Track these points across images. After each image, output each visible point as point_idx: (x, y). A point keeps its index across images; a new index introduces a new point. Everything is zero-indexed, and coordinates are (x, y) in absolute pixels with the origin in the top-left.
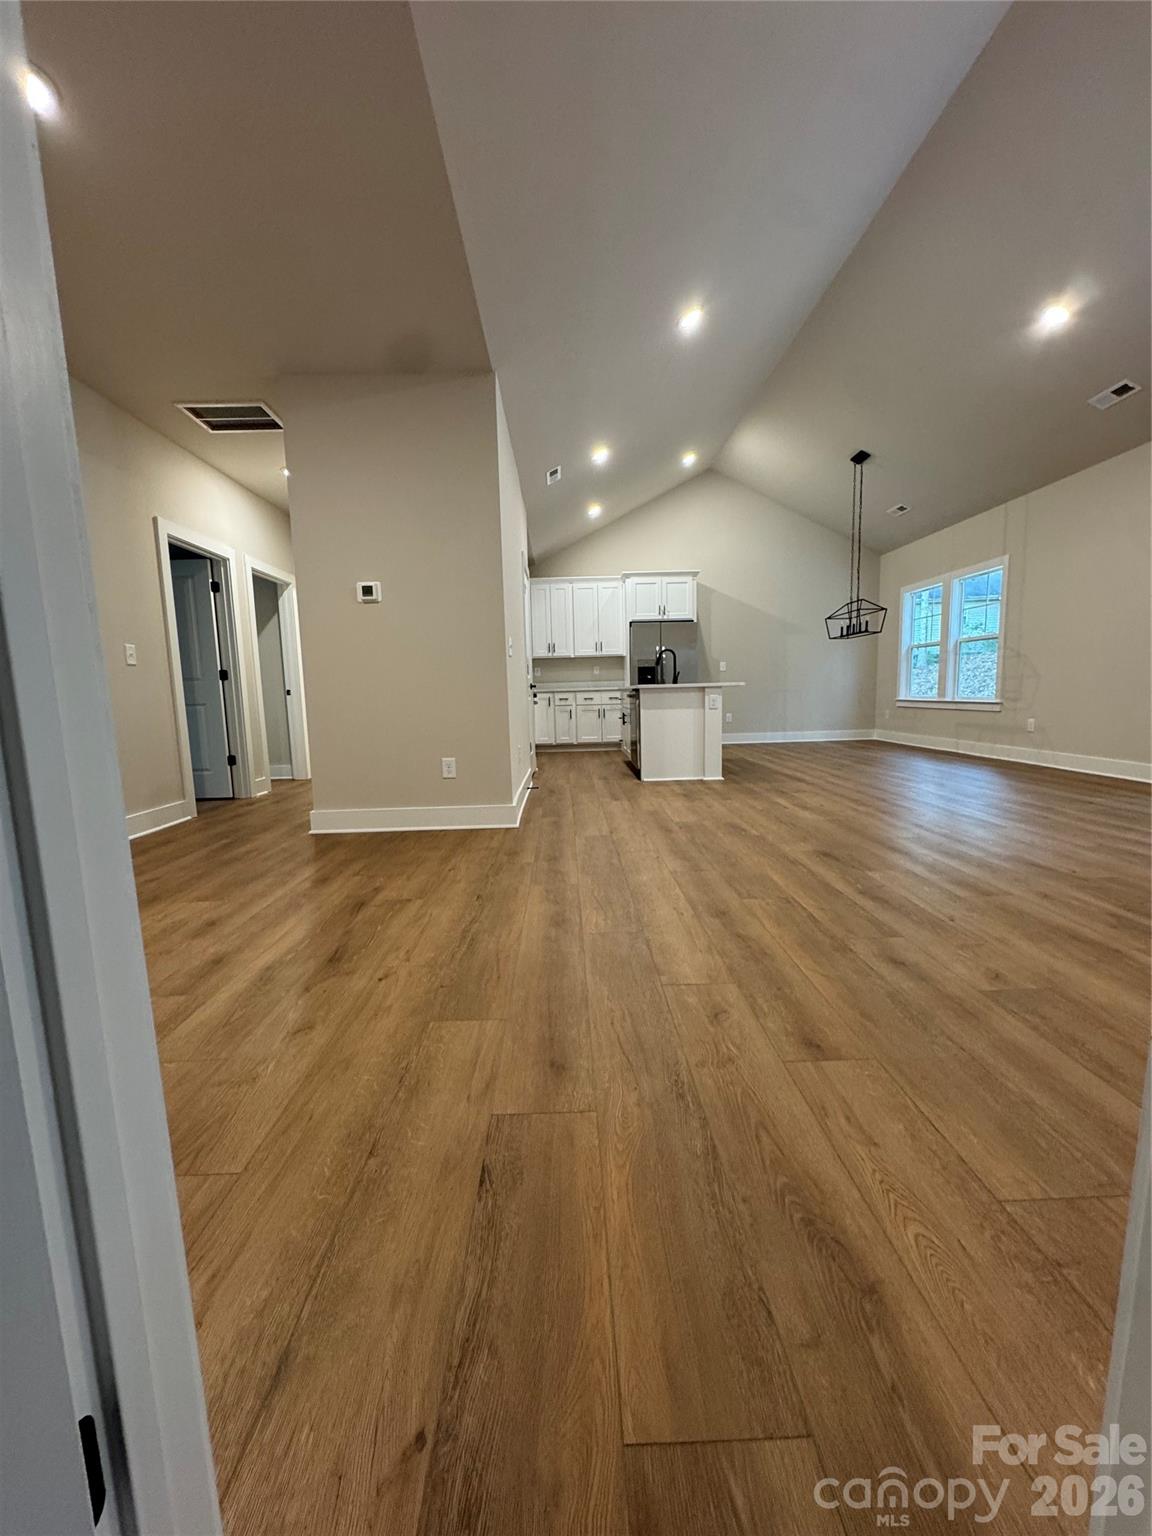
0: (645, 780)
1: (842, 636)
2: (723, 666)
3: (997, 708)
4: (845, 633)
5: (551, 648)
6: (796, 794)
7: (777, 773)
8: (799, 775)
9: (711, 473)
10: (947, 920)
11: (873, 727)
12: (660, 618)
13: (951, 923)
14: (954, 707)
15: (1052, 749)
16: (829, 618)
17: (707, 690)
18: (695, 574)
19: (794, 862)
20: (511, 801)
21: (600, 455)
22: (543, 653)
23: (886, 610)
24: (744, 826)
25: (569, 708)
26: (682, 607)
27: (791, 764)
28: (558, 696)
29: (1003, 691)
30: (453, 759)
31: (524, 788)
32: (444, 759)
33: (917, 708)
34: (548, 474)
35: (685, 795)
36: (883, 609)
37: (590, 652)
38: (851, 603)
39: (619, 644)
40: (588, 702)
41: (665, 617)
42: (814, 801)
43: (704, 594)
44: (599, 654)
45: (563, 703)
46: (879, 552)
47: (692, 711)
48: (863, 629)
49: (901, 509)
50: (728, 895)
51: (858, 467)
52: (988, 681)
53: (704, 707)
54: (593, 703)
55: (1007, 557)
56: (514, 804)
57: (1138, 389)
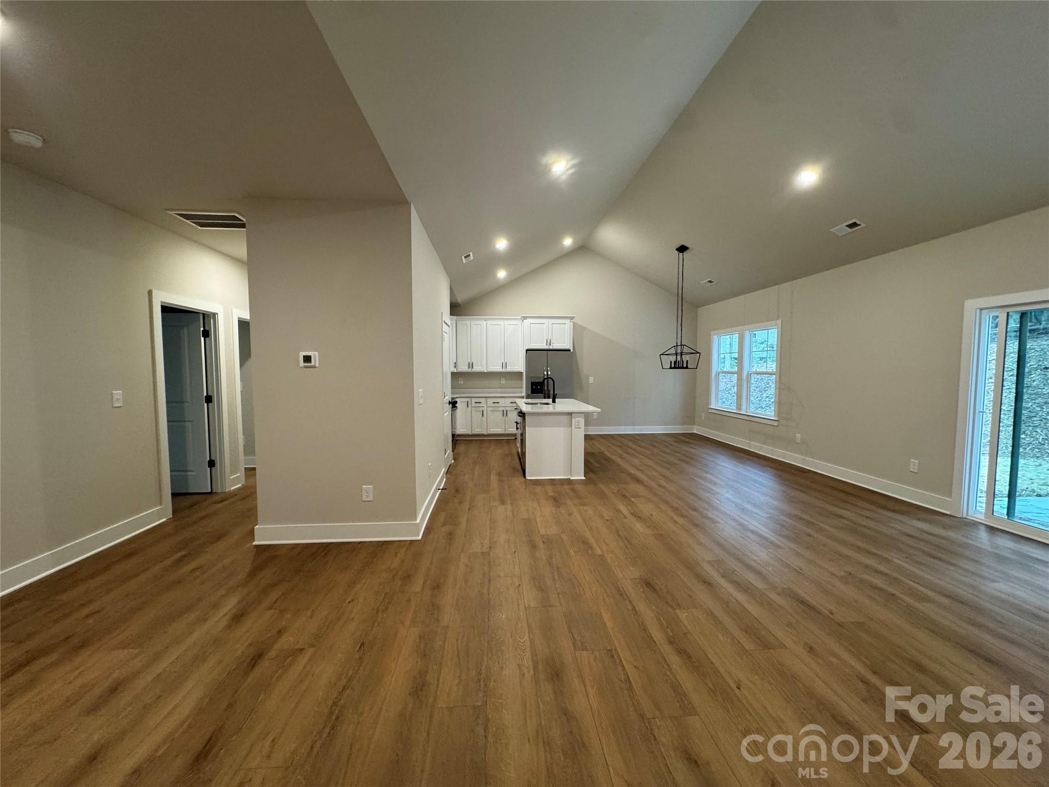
0: (528, 478)
1: (671, 368)
2: (591, 380)
3: (776, 424)
4: (673, 366)
5: (471, 365)
9: (583, 249)
10: (733, 686)
11: (695, 424)
12: (547, 347)
13: (737, 691)
14: (747, 418)
15: (813, 458)
16: (662, 354)
17: (573, 415)
18: (571, 318)
19: (622, 594)
20: (416, 520)
21: (501, 244)
22: (463, 368)
23: (700, 353)
24: (592, 541)
25: (481, 409)
26: (562, 340)
28: (474, 400)
29: (779, 412)
30: (372, 486)
31: (436, 489)
32: (363, 486)
33: (721, 417)
34: (463, 257)
35: (555, 499)
36: (698, 353)
37: (498, 368)
38: (677, 346)
39: (519, 365)
40: (496, 405)
41: (551, 347)
42: (646, 508)
43: (578, 331)
44: (504, 370)
45: (478, 405)
46: (697, 305)
47: (563, 428)
48: (685, 366)
49: (710, 282)
50: (565, 644)
51: (681, 254)
52: (770, 384)
53: (571, 426)
54: (499, 405)
55: (780, 321)
56: (418, 521)
57: (863, 225)
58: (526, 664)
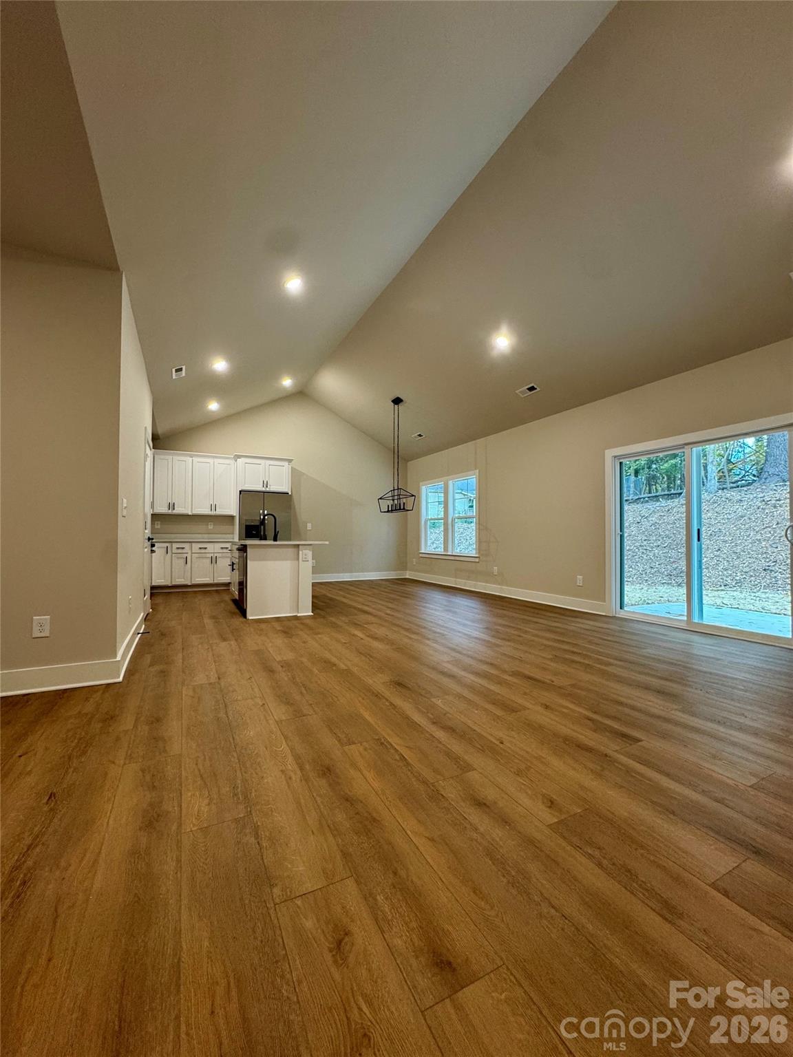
0: (250, 618)
1: (388, 511)
2: (309, 526)
3: (477, 560)
4: (390, 509)
5: (172, 506)
6: (366, 626)
7: (351, 607)
8: (366, 608)
9: (302, 395)
11: (406, 570)
12: (264, 489)
14: (452, 558)
15: (507, 586)
16: (380, 499)
17: (300, 547)
18: (290, 461)
19: (377, 695)
20: (115, 656)
21: (220, 365)
22: (162, 509)
23: (415, 496)
24: (334, 660)
25: (185, 555)
26: (280, 484)
27: (361, 600)
28: (175, 546)
29: (479, 549)
30: (48, 617)
31: (134, 634)
32: (35, 618)
33: (432, 559)
34: (174, 370)
35: (285, 632)
36: (413, 496)
37: (205, 511)
38: (394, 490)
39: (231, 507)
40: (203, 551)
41: (268, 489)
42: (381, 632)
43: (296, 475)
44: (213, 513)
45: (180, 551)
46: (407, 460)
47: (289, 562)
48: (402, 508)
49: (420, 435)
51: (396, 406)
53: (298, 559)
54: (206, 551)
55: (478, 471)
56: (119, 658)
57: (538, 389)
58: (290, 768)
